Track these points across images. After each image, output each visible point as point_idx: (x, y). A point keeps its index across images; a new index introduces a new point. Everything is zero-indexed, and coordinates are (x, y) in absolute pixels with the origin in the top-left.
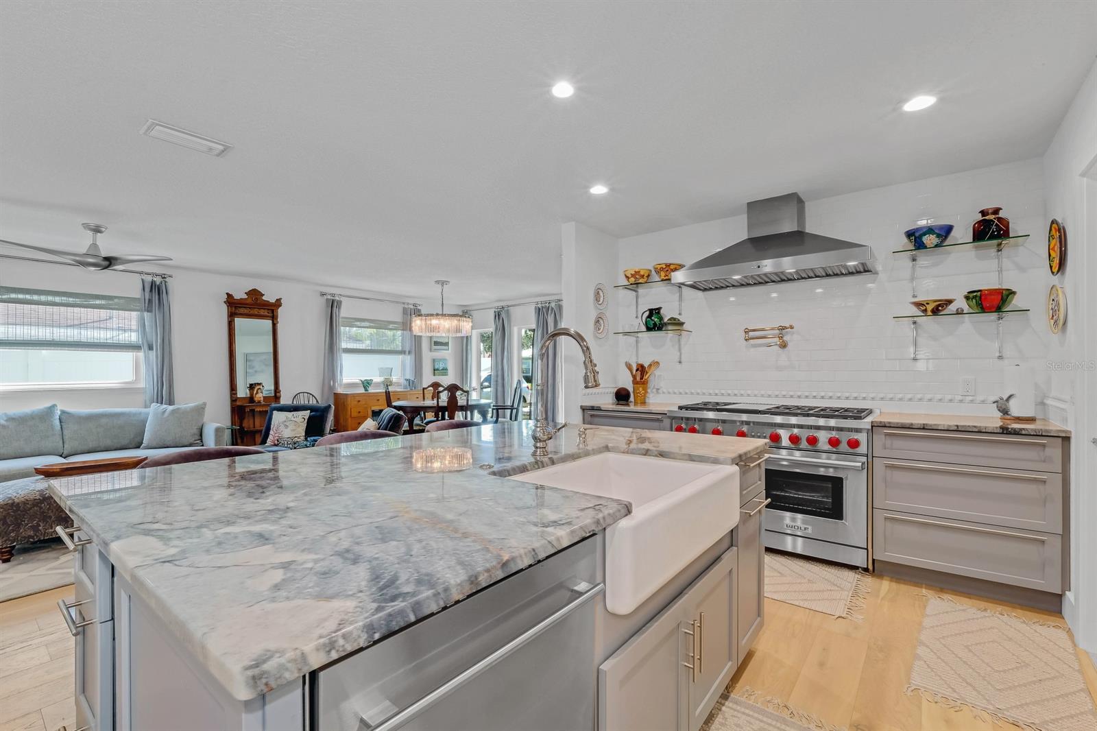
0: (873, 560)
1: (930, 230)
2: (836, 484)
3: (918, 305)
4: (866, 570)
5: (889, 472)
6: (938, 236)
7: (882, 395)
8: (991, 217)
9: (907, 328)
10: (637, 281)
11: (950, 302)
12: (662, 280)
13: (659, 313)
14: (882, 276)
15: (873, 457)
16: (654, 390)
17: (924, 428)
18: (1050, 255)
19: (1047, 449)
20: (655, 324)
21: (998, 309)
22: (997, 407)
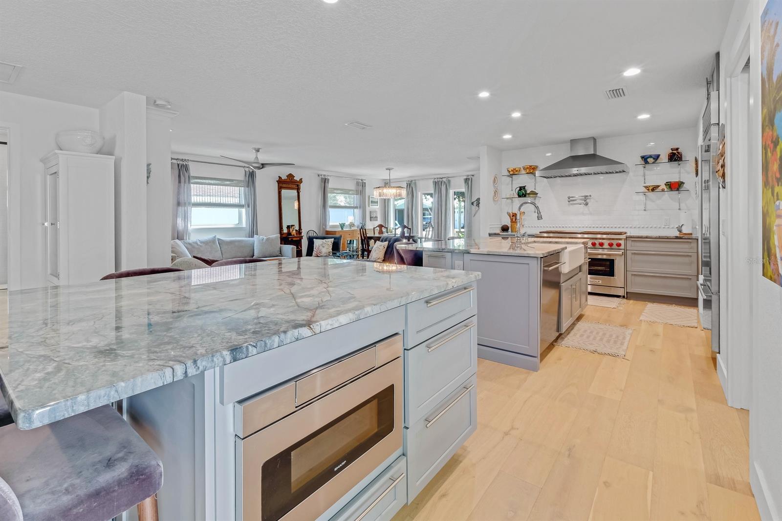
0: (627, 292)
1: (650, 157)
2: (612, 262)
3: (646, 187)
4: (624, 297)
5: (633, 256)
6: (654, 159)
7: (630, 226)
8: (675, 152)
9: (642, 197)
10: (513, 173)
11: (659, 186)
12: (527, 173)
13: (524, 188)
14: (631, 174)
15: (627, 250)
16: (522, 226)
19: (692, 244)
20: (523, 194)
21: (678, 189)
22: (678, 229)
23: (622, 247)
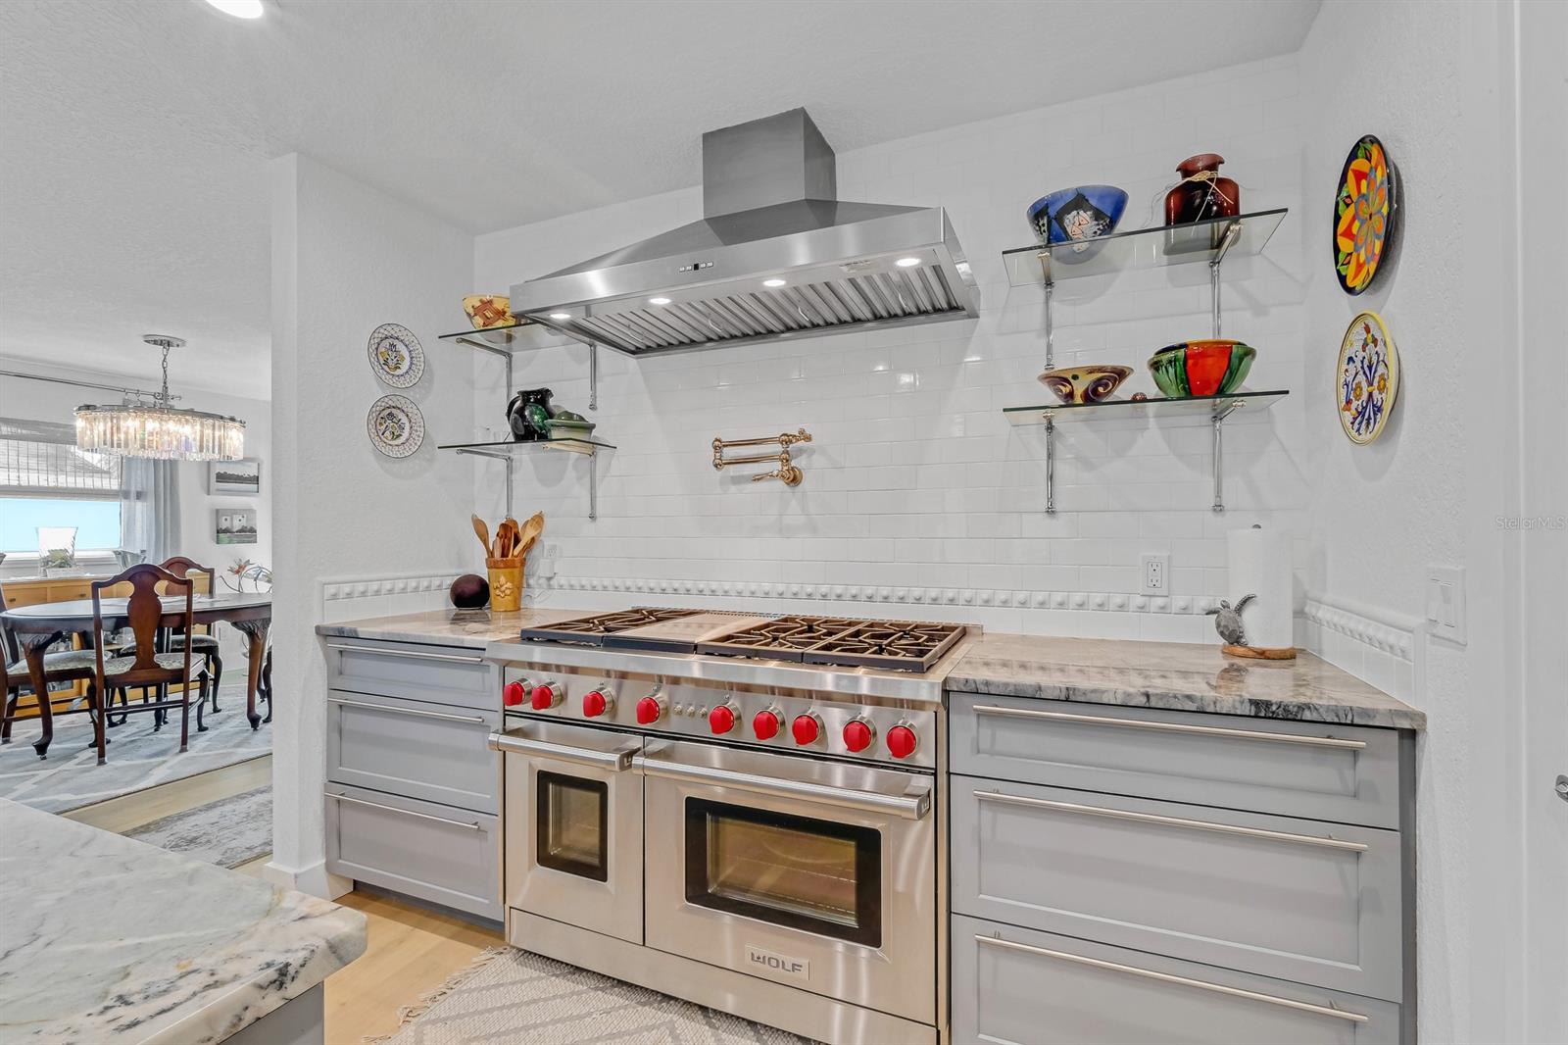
1: (1079, 201)
3: (1057, 380)
5: (987, 814)
6: (1098, 215)
8: (1201, 176)
9: (1033, 437)
10: (487, 324)
11: (1120, 374)
13: (543, 400)
15: (949, 774)
16: (543, 581)
17: (1068, 699)
18: (1337, 250)
19: (1362, 763)
20: (535, 426)
21: (1220, 389)
22: (1218, 626)
23: (923, 757)
